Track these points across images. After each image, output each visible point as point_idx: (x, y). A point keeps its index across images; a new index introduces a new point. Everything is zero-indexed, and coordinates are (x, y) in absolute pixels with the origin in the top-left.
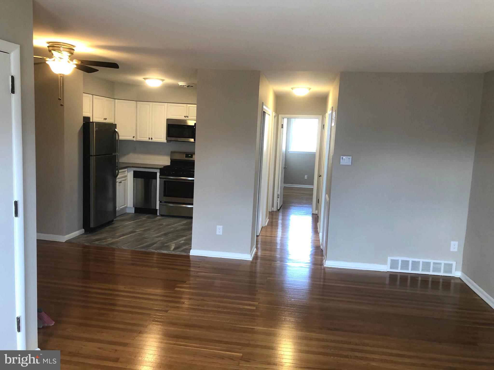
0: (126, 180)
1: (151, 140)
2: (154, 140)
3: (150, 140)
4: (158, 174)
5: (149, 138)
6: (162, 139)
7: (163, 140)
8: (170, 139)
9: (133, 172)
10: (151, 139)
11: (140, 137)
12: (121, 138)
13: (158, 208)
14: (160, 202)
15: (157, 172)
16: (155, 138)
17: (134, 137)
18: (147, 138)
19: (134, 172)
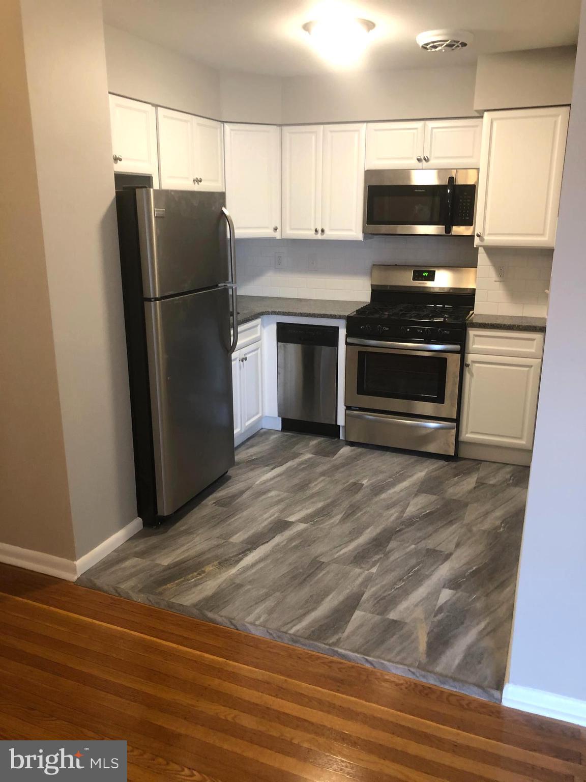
0: (259, 349)
1: (322, 235)
2: (330, 234)
3: (319, 236)
4: (342, 333)
5: (316, 231)
6: (351, 230)
7: (355, 234)
8: (373, 228)
9: (275, 327)
10: (320, 232)
11: (291, 229)
12: (239, 233)
13: (341, 421)
14: (348, 408)
15: (338, 328)
16: (331, 230)
17: (276, 229)
18: (310, 229)
19: (280, 326)
